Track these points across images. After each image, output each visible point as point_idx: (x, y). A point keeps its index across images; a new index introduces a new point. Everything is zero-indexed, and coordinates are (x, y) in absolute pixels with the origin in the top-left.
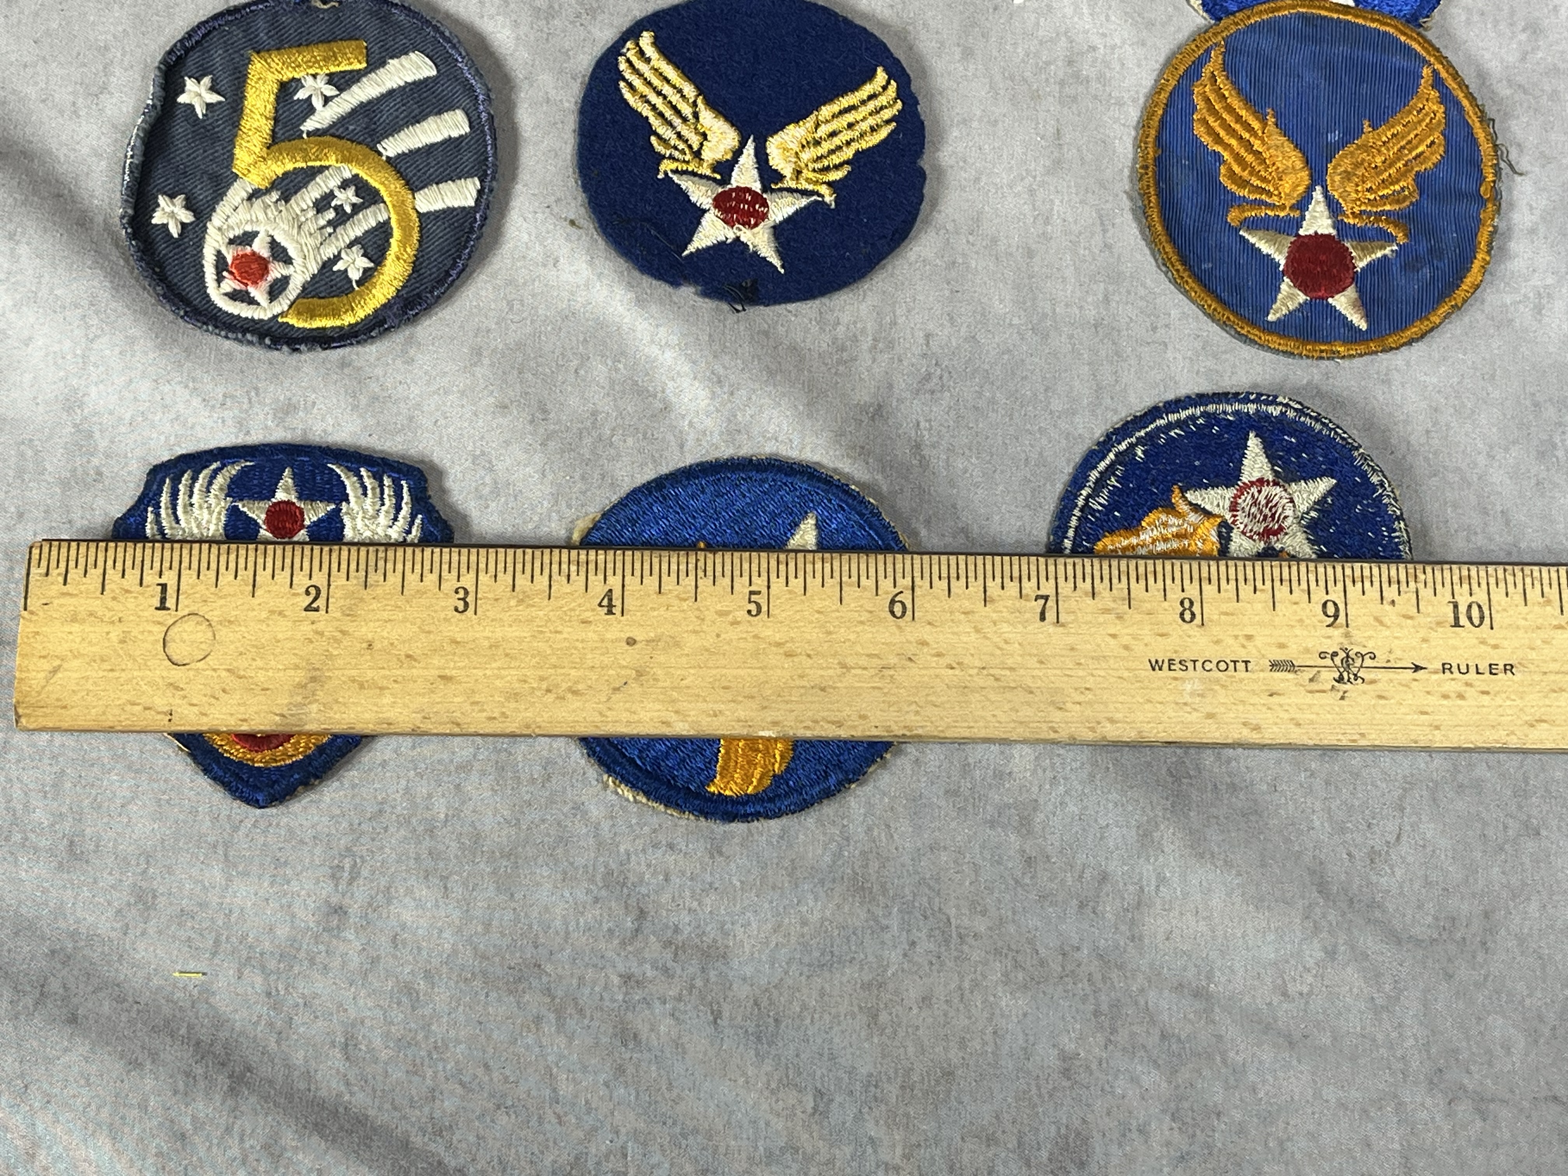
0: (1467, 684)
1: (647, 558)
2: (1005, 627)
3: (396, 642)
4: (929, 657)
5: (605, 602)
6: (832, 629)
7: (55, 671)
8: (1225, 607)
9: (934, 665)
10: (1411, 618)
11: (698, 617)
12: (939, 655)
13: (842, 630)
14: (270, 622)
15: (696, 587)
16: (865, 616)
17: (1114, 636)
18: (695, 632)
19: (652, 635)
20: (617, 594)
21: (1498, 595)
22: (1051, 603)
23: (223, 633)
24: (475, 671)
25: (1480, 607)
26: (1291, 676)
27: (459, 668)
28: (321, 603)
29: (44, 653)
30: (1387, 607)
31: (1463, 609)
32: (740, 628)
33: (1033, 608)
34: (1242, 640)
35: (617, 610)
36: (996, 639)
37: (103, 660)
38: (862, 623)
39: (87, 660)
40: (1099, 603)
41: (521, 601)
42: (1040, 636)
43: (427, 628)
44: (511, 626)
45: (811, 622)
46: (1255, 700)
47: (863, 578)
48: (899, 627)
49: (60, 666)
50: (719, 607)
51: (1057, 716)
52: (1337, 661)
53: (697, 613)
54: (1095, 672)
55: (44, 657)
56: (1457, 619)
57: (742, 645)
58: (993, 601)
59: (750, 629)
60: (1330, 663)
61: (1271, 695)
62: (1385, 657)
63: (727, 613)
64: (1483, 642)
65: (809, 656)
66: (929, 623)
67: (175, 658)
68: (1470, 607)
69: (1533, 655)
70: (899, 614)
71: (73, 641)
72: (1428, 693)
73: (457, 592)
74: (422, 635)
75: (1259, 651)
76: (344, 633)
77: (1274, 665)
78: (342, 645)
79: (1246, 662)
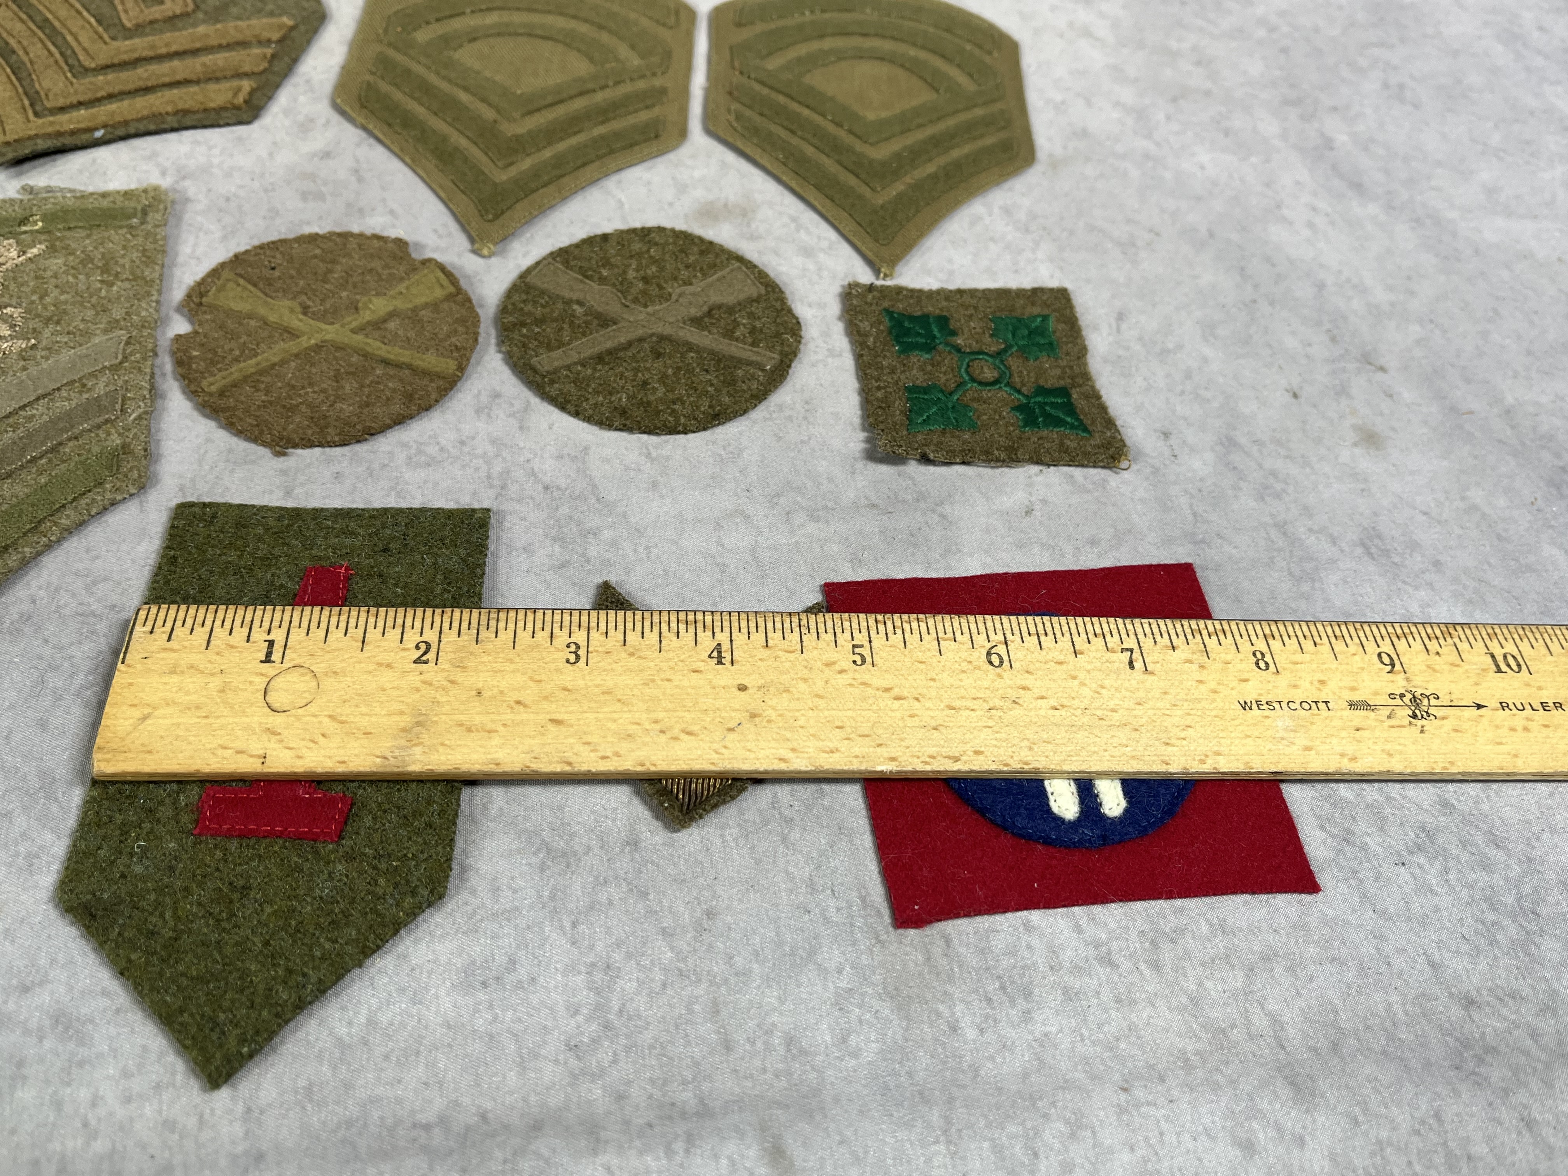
0: (1528, 719)
2: (1099, 675)
3: (506, 690)
4: (1033, 700)
5: (715, 654)
6: (935, 676)
7: (145, 718)
8: (1293, 658)
9: (1038, 706)
10: (1458, 666)
11: (806, 667)
12: (1042, 698)
13: (946, 677)
14: (378, 673)
15: (801, 641)
16: (965, 666)
17: (1201, 682)
18: (805, 680)
19: (762, 681)
20: (725, 646)
21: (1525, 647)
22: (1136, 655)
24: (586, 715)
25: (1513, 657)
26: (1370, 713)
27: (572, 713)
28: (431, 656)
29: (135, 702)
30: (1434, 657)
31: (1500, 659)
32: (846, 677)
33: (1120, 659)
34: (1317, 685)
35: (727, 661)
37: (198, 708)
38: (964, 672)
39: (182, 707)
40: (1180, 654)
41: (632, 654)
42: (1133, 682)
43: (537, 678)
44: (621, 675)
45: (914, 671)
46: (1344, 734)
47: (958, 635)
48: (999, 675)
49: (150, 714)
50: (824, 658)
51: (1167, 750)
53: (805, 663)
54: (1192, 712)
55: (135, 706)
57: (850, 689)
58: (1082, 653)
59: (857, 676)
60: (1400, 703)
61: (1357, 730)
62: (1447, 699)
63: (834, 663)
64: (1528, 685)
65: (917, 699)
66: (1027, 672)
67: (276, 706)
68: (1505, 657)
70: (997, 663)
71: (169, 691)
72: (1496, 727)
73: (568, 646)
74: (531, 684)
75: (1334, 694)
76: (452, 682)
77: (1353, 705)
78: (451, 693)
79: (1326, 702)
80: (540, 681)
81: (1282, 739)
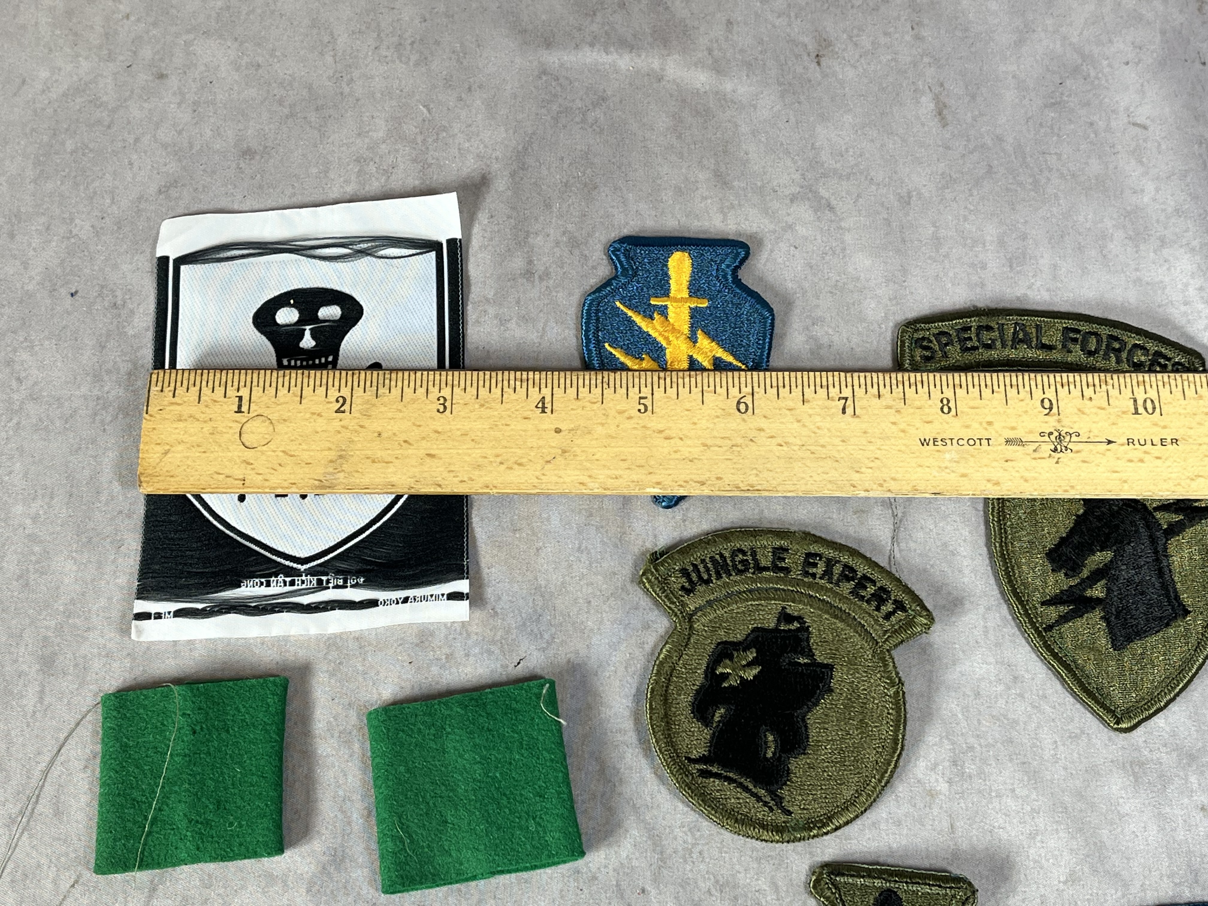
0: (1146, 452)
1: (568, 376)
2: (818, 419)
3: (397, 433)
4: (764, 439)
5: (540, 405)
6: (696, 421)
7: (166, 453)
8: (972, 404)
9: (768, 443)
10: (1103, 409)
11: (604, 415)
12: (772, 437)
13: (704, 422)
14: (312, 420)
15: (603, 395)
16: (719, 413)
17: (894, 423)
18: (603, 424)
19: (572, 426)
20: (548, 399)
21: (1165, 393)
22: (850, 402)
23: (279, 427)
24: (451, 451)
25: (1152, 401)
26: (1020, 448)
27: (441, 449)
28: (346, 407)
29: (158, 442)
30: (1086, 401)
31: (1140, 402)
32: (632, 421)
33: (836, 406)
34: (985, 425)
35: (548, 410)
36: (812, 427)
37: (198, 446)
38: (718, 417)
39: (188, 445)
40: (883, 402)
41: (482, 406)
42: (842, 424)
43: (418, 423)
44: (475, 421)
45: (682, 417)
46: (995, 464)
47: (718, 388)
48: (744, 420)
49: (169, 450)
50: (618, 407)
51: (856, 476)
52: (1053, 437)
53: (604, 412)
54: (882, 447)
55: (159, 444)
56: (1136, 409)
57: (635, 432)
58: (808, 401)
59: (640, 422)
60: (1046, 438)
61: (1007, 461)
62: (1087, 435)
63: (624, 412)
64: (1156, 425)
65: (681, 439)
66: (765, 417)
67: (247, 444)
68: (1145, 401)
69: (1191, 432)
70: (743, 410)
71: (179, 434)
72: (1118, 458)
73: (438, 399)
74: (415, 428)
75: (997, 432)
76: (362, 427)
77: (1008, 441)
78: (361, 435)
79: (988, 439)
80: (420, 426)
81: (946, 468)
